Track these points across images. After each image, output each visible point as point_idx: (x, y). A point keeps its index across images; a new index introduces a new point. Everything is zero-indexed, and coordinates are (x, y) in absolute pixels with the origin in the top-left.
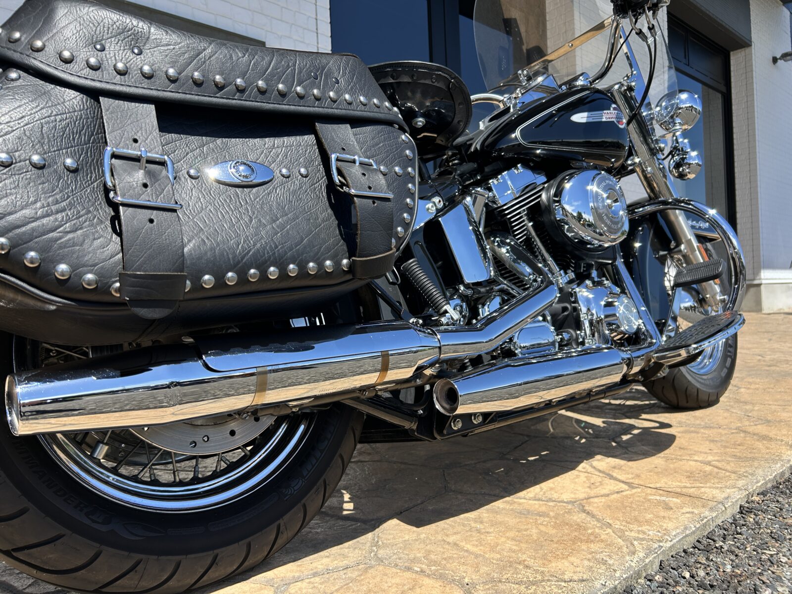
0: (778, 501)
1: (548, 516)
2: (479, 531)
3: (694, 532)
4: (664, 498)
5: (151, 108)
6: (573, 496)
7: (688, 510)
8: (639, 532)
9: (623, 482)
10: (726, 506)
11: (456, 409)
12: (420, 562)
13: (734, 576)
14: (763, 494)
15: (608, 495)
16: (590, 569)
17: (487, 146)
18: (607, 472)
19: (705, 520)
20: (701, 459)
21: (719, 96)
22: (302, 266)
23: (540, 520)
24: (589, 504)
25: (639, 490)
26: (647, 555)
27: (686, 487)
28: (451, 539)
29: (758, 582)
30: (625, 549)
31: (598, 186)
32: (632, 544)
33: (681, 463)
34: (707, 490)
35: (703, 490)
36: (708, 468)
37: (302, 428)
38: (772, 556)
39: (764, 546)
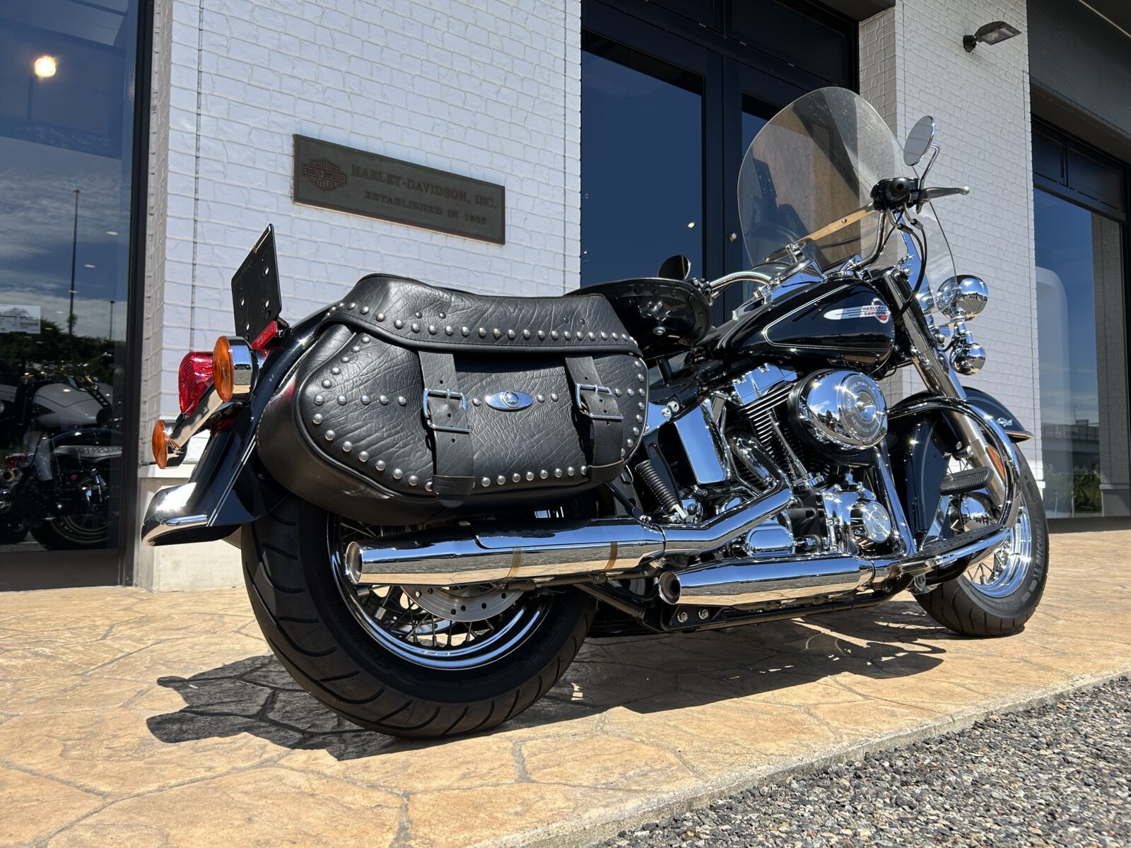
0: (1017, 721)
1: (771, 714)
2: (700, 720)
3: (909, 736)
4: (893, 708)
5: (450, 357)
6: (803, 701)
7: (912, 718)
8: (853, 729)
9: (860, 695)
10: (955, 719)
11: (677, 599)
12: (641, 735)
13: (930, 766)
14: (1006, 715)
15: (839, 703)
16: (793, 749)
17: (734, 344)
18: (848, 686)
19: (925, 727)
20: (958, 681)
21: (1117, 225)
22: (551, 472)
23: (761, 716)
24: (816, 708)
25: (873, 701)
26: (851, 745)
27: (923, 702)
28: (672, 723)
29: (948, 772)
30: (832, 739)
31: (848, 387)
32: (841, 737)
33: (933, 683)
34: (943, 705)
35: (939, 705)
36: (959, 689)
37: (538, 613)
38: (977, 757)
39: (977, 749)
